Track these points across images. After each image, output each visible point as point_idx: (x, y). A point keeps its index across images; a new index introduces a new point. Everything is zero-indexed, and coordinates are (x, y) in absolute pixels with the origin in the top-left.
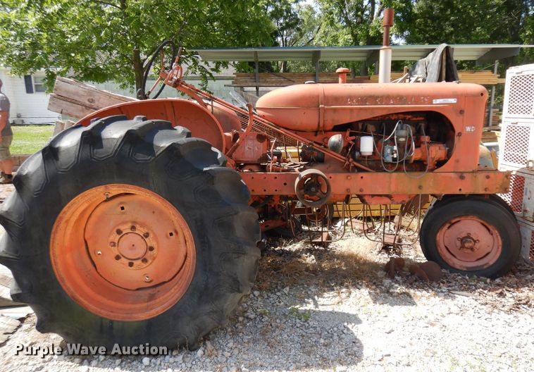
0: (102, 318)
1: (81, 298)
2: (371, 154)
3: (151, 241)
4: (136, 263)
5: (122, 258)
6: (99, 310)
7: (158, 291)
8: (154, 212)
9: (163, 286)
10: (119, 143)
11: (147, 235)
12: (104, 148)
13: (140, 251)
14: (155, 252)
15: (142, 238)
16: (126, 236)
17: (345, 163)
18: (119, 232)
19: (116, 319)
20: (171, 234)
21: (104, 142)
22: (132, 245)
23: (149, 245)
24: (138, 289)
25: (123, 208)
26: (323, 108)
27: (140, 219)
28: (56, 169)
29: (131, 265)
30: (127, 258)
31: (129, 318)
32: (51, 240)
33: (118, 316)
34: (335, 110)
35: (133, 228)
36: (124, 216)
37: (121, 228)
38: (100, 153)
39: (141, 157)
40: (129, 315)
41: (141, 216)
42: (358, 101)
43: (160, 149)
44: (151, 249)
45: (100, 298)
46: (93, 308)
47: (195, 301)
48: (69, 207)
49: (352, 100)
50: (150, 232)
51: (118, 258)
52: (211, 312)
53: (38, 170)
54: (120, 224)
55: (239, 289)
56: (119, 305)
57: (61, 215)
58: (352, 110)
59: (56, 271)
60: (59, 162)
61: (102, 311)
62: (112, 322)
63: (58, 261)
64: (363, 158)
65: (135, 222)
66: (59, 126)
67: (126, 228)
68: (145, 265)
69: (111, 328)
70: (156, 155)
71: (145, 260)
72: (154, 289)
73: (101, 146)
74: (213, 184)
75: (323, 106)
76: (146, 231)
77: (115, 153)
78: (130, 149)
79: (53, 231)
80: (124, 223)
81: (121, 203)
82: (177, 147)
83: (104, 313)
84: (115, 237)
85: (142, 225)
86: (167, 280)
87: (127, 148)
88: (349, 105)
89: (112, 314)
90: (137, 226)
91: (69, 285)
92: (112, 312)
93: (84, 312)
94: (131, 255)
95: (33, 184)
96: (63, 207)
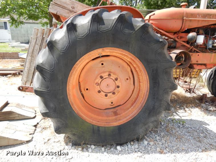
0: (93, 125)
1: (82, 115)
2: (202, 44)
3: (118, 83)
4: (109, 95)
5: (102, 92)
6: (92, 121)
7: (117, 110)
8: (119, 67)
9: (119, 107)
10: (114, 22)
11: (116, 79)
12: (105, 25)
13: (112, 88)
14: (120, 88)
15: (114, 81)
16: (105, 79)
17: (190, 48)
18: (101, 77)
19: (101, 126)
20: (127, 79)
21: (105, 22)
22: (108, 85)
23: (117, 85)
24: (105, 109)
25: (102, 64)
26: (185, 19)
27: (112, 70)
28: (76, 37)
29: (106, 96)
30: (104, 92)
31: (108, 125)
32: (68, 81)
33: (102, 124)
34: (191, 20)
35: (109, 75)
36: (103, 69)
37: (103, 75)
38: (103, 28)
39: (127, 31)
40: (108, 124)
41: (113, 69)
42: (202, 16)
43: (137, 27)
44: (118, 87)
45: (90, 114)
46: (88, 120)
47: (147, 115)
48: (80, 61)
49: (199, 16)
50: (118, 77)
51: (99, 92)
52: (154, 121)
53: (63, 37)
54: (101, 73)
55: (169, 109)
56: (100, 118)
57: (75, 66)
58: (199, 21)
59: (69, 99)
60: (77, 33)
61: (94, 121)
62: (99, 127)
63: (71, 93)
64: (198, 46)
65: (110, 72)
66: (36, 30)
67: (105, 75)
68: (113, 96)
69: (99, 130)
70: (136, 30)
71: (114, 93)
72: (114, 109)
73: (104, 24)
74: (163, 49)
75: (185, 18)
76: (116, 77)
77: (112, 28)
78: (121, 26)
79: (70, 75)
80: (104, 72)
81: (101, 61)
82: (147, 26)
83: (94, 123)
84: (99, 80)
85: (114, 74)
86: (122, 104)
87: (119, 25)
88: (198, 18)
89: (98, 123)
90: (112, 74)
91: (75, 107)
92: (98, 122)
93: (84, 122)
94: (107, 90)
95: (60, 46)
96: (76, 61)
